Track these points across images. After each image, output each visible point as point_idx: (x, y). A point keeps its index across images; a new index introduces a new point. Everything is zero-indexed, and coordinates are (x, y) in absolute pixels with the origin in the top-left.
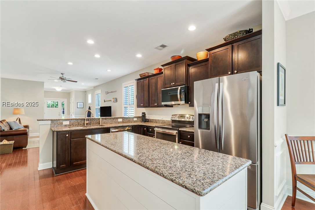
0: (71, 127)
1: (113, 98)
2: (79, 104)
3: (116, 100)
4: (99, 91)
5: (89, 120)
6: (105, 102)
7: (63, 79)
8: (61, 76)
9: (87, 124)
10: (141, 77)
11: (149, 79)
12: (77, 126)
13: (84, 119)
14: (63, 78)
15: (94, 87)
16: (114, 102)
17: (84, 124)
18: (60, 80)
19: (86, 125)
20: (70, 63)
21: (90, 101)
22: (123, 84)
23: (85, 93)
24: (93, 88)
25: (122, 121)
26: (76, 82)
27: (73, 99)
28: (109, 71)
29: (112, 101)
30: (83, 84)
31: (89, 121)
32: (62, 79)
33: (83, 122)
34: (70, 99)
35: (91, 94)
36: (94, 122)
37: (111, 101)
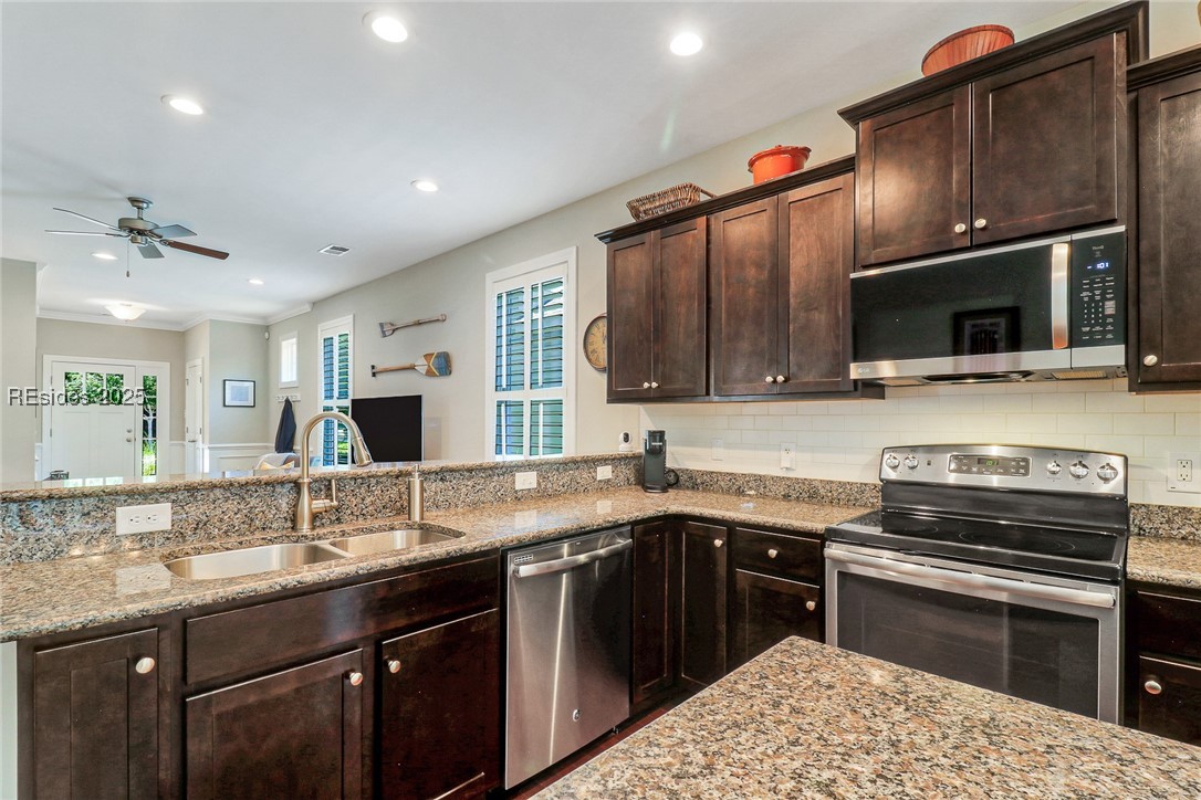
0: (188, 548)
1: (428, 356)
2: (233, 387)
3: (443, 365)
4: (339, 325)
5: (329, 488)
6: (374, 375)
7: (141, 232)
8: (132, 213)
9: (315, 517)
10: (636, 216)
11: (708, 220)
12: (234, 539)
13: (297, 485)
14: (140, 225)
15: (314, 303)
16: (429, 373)
17: (294, 520)
18: (124, 241)
19: (305, 528)
20: (186, 106)
21: (288, 371)
22: (490, 277)
23: (263, 333)
24: (307, 308)
25: (539, 484)
26: (223, 256)
27: (200, 362)
28: (427, 186)
29: (423, 370)
30: (256, 282)
31: (329, 496)
32: (131, 230)
33: (285, 507)
34: (188, 365)
35: (295, 340)
36: (368, 500)
37: (412, 368)
